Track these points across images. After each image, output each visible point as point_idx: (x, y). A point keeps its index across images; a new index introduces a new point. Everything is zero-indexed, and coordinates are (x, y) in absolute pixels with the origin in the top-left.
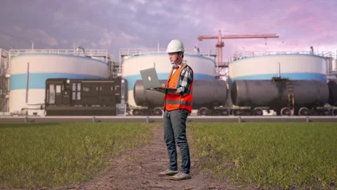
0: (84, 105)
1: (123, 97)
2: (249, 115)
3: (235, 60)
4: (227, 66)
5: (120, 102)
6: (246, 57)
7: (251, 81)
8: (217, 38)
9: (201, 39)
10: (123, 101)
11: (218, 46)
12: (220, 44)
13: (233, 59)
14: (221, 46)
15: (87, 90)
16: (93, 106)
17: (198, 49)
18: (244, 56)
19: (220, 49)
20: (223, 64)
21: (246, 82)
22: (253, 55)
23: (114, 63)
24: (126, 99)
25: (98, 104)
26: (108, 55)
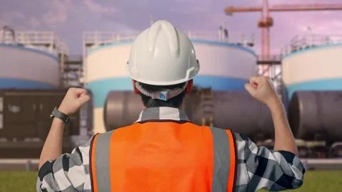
0: (10, 139)
1: (83, 123)
2: (322, 158)
3: (294, 51)
4: (279, 63)
5: (77, 133)
6: (314, 46)
7: (327, 93)
8: (260, 10)
9: (230, 11)
10: (83, 132)
11: (262, 25)
12: (265, 20)
13: (290, 49)
14: (267, 24)
15: (15, 109)
16: (28, 140)
17: (226, 32)
18: (310, 43)
19: (265, 29)
20: (271, 59)
21: (318, 96)
22: (327, 42)
23: (65, 56)
24: (90, 126)
25: (36, 136)
26: (55, 40)
